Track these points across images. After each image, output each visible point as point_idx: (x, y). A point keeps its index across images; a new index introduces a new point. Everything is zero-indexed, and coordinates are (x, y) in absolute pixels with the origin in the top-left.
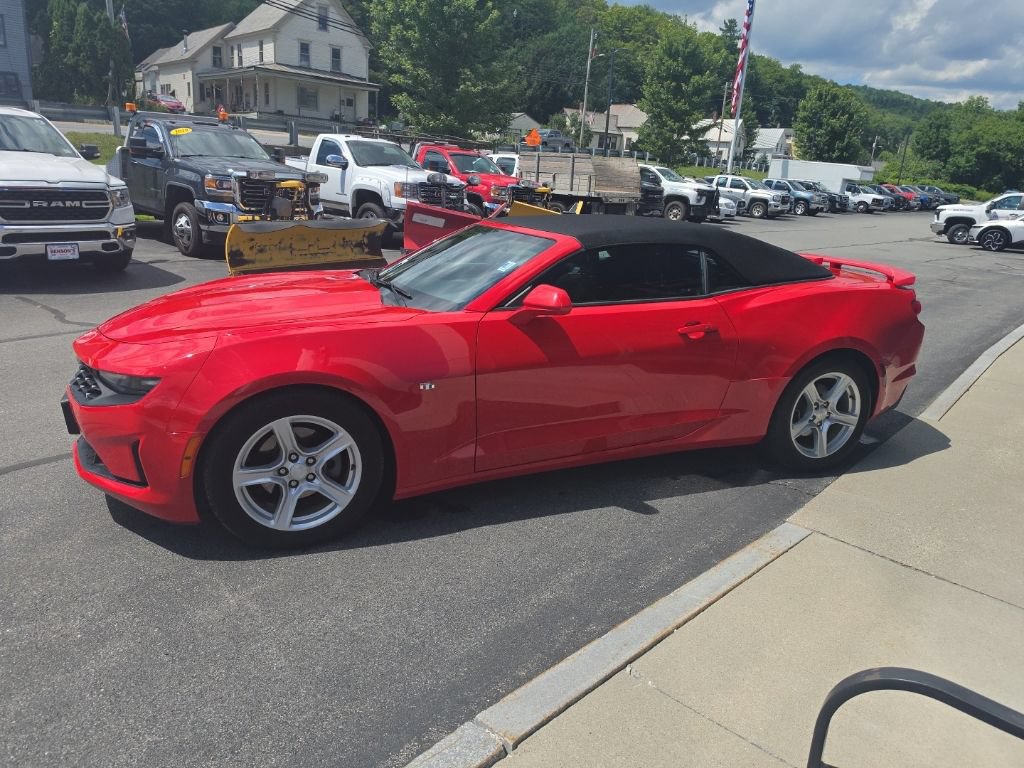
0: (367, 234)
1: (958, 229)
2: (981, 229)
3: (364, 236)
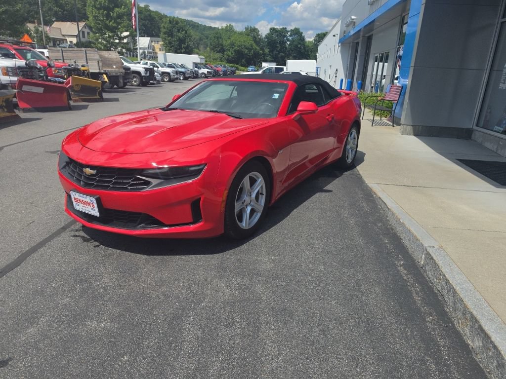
0: (4, 100)
3: (3, 101)
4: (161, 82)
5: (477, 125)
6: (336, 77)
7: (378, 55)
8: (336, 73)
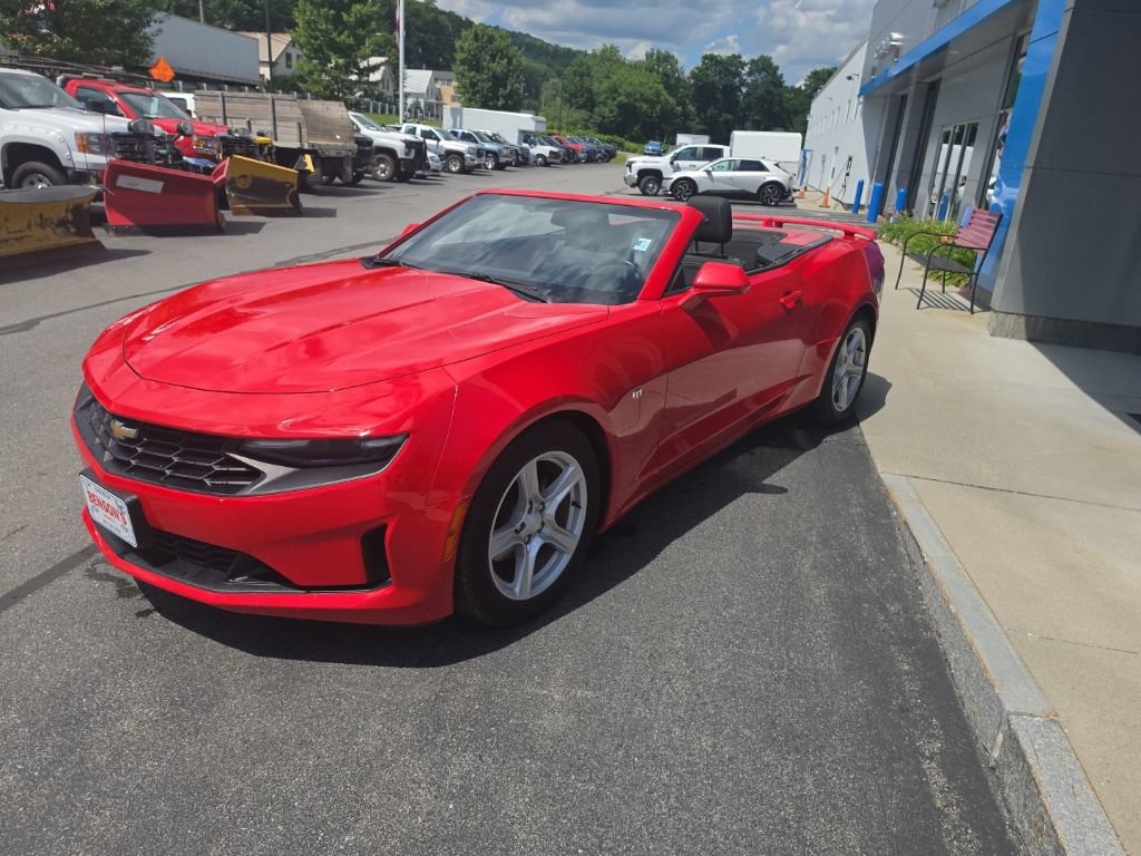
0: (70, 207)
1: (649, 181)
2: (672, 181)
3: (67, 210)
4: (442, 174)
6: (848, 174)
7: (952, 129)
8: (849, 167)
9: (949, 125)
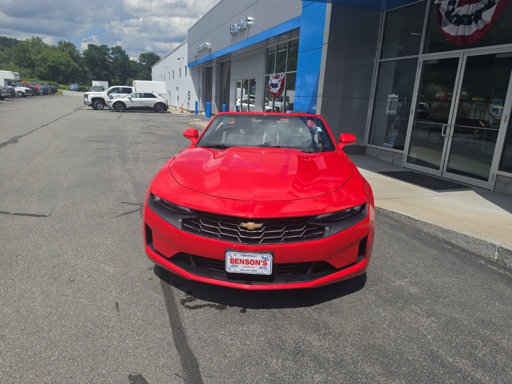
1: (98, 103)
2: (112, 103)
5: (369, 143)
6: (189, 99)
7: (241, 81)
8: (189, 96)
9: (240, 79)
